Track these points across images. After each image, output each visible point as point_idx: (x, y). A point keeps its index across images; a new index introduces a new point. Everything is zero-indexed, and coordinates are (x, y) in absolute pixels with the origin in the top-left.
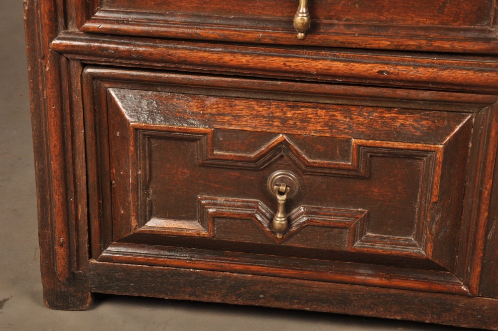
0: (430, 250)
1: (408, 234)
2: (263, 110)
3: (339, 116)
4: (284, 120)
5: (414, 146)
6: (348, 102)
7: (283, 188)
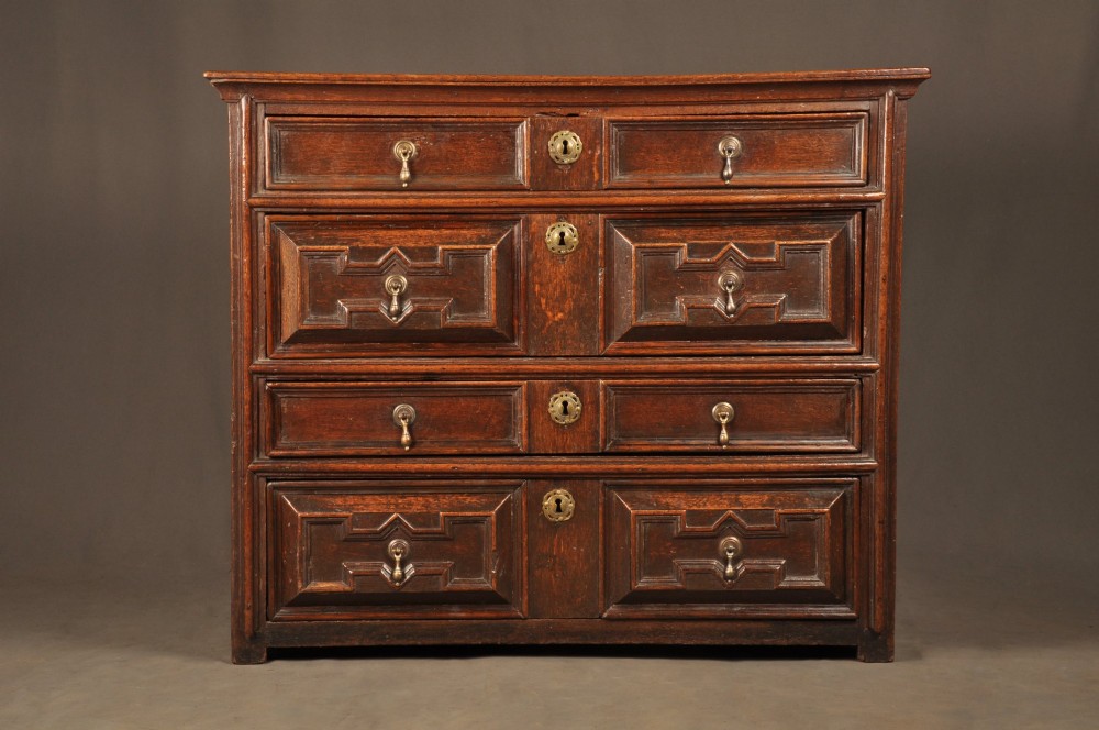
0: (494, 584)
1: (480, 576)
2: (383, 500)
3: (431, 500)
4: (397, 505)
5: (477, 514)
6: (437, 491)
7: (398, 550)
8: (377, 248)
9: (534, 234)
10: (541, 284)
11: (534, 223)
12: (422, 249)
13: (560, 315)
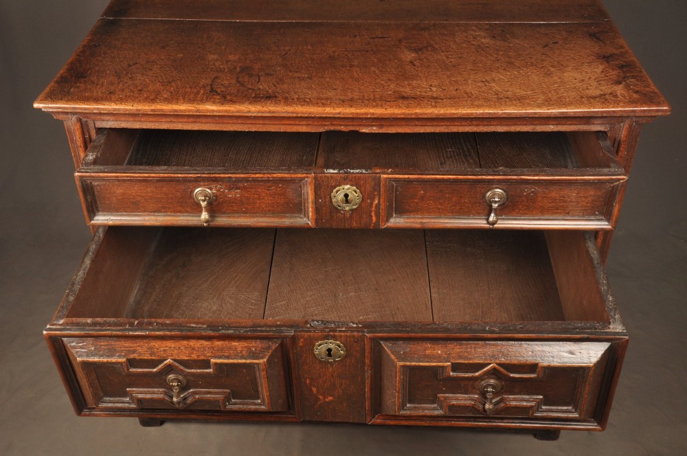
8: (153, 360)
9: (302, 346)
10: (312, 379)
11: (302, 340)
12: (195, 361)
13: (330, 398)
